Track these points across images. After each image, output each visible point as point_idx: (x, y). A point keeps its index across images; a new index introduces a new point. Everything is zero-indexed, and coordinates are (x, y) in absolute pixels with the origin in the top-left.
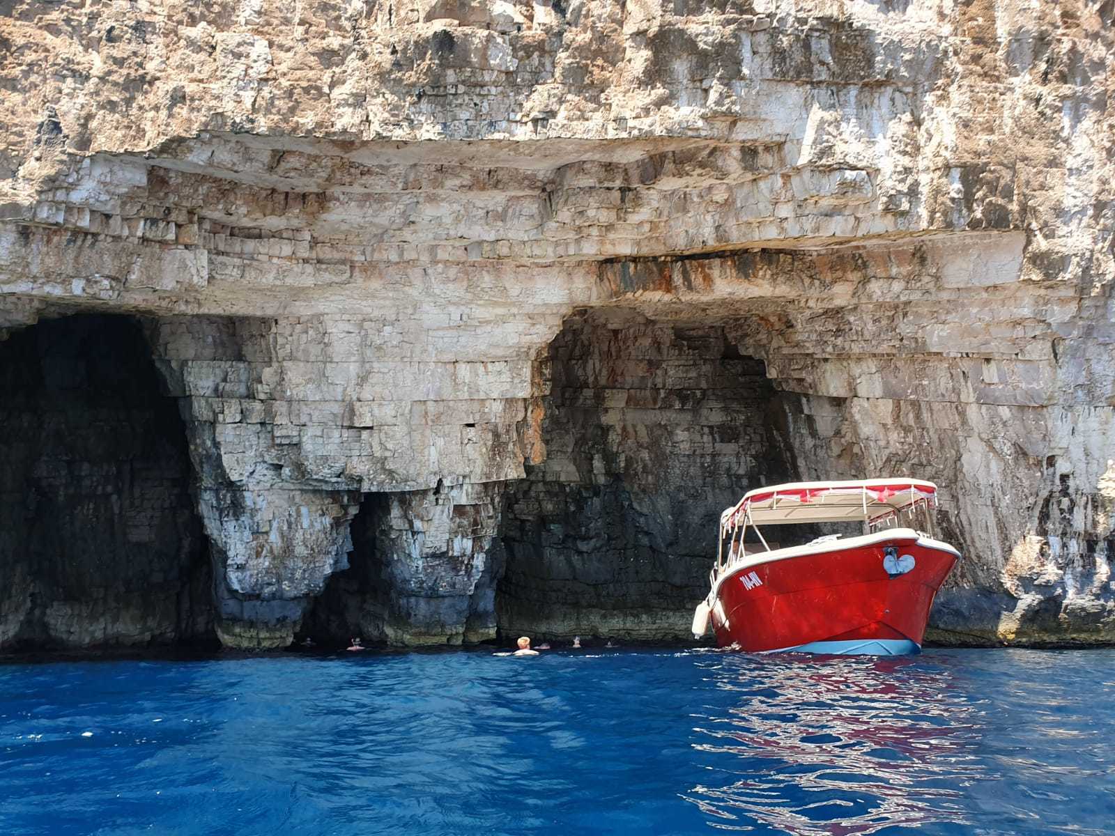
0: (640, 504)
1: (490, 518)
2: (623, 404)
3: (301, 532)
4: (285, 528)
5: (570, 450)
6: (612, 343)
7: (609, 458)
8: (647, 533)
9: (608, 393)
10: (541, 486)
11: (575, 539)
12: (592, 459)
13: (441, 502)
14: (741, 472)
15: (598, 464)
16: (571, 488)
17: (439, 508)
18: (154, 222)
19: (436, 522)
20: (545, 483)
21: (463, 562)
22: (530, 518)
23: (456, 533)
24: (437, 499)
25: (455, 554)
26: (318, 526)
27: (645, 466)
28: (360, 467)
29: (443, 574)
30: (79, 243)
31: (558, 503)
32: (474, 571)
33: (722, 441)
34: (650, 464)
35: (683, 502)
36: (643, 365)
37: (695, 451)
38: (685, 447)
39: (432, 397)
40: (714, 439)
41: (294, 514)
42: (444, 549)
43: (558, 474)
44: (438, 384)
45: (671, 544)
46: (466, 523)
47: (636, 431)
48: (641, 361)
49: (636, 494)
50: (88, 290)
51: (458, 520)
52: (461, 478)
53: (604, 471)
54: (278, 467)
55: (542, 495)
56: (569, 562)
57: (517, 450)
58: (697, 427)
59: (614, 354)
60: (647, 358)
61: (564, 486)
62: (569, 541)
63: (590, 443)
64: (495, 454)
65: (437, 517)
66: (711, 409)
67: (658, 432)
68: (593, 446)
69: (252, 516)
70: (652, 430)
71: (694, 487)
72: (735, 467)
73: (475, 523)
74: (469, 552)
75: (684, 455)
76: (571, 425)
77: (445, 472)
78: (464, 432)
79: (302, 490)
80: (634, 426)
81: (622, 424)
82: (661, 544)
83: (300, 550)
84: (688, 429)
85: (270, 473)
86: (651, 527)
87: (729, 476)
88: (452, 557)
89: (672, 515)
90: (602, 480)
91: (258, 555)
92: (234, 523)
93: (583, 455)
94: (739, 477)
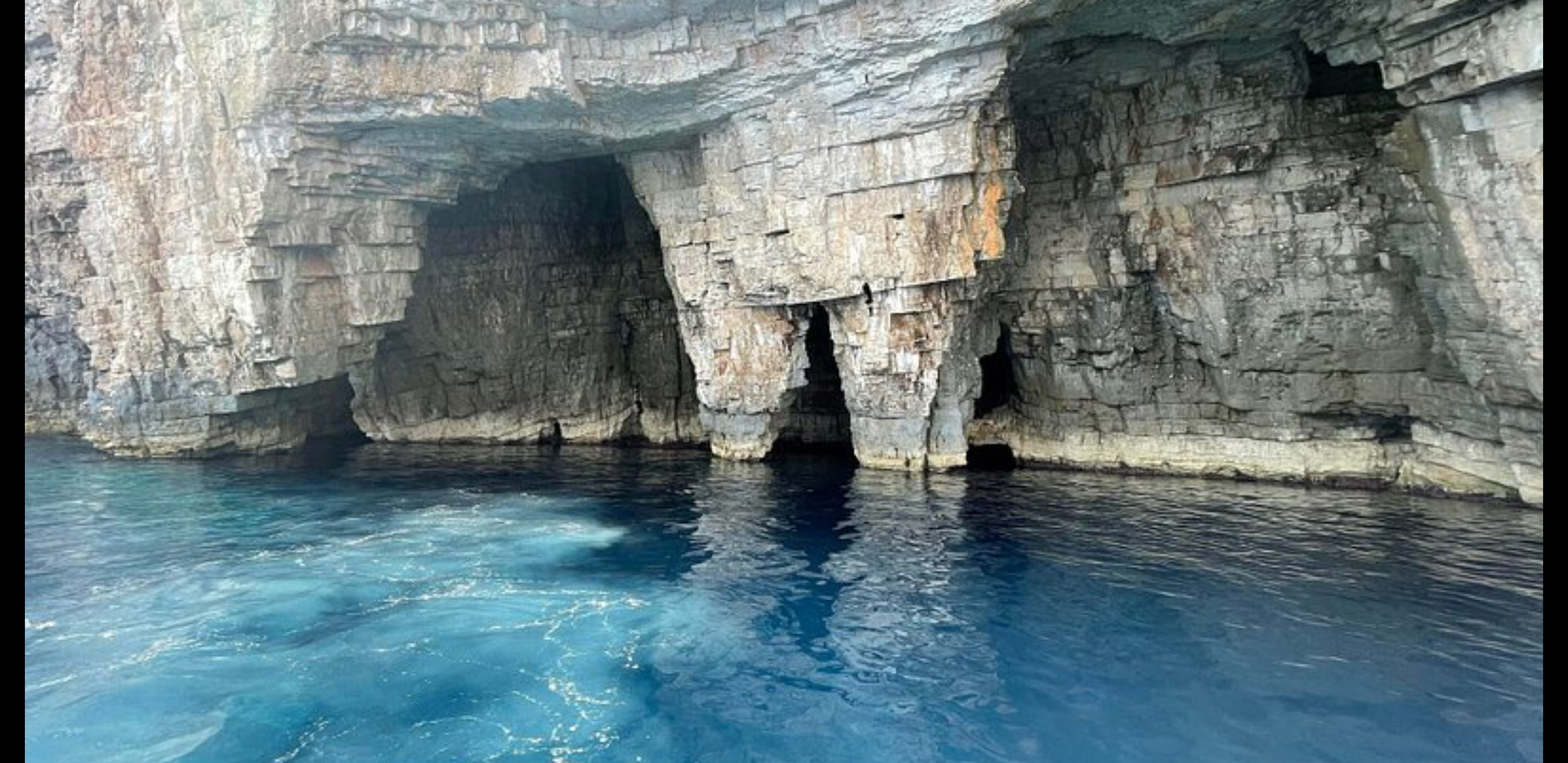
0: (1181, 307)
1: (936, 327)
2: (1152, 183)
3: (757, 348)
4: (743, 346)
5: (1084, 249)
6: (1133, 107)
7: (1130, 251)
8: (1195, 344)
9: (1128, 172)
10: (1048, 295)
11: (1091, 353)
12: (1107, 256)
13: (875, 311)
14: (1345, 250)
15: (1117, 261)
16: (1085, 294)
17: (875, 319)
18: (490, 24)
19: (872, 334)
20: (1053, 290)
21: (910, 380)
22: (1037, 331)
23: (897, 347)
24: (871, 309)
25: (900, 371)
26: (772, 343)
27: (1186, 259)
28: (783, 277)
29: (890, 392)
30: (417, 58)
31: (1069, 313)
32: (925, 390)
33: (1308, 209)
34: (1192, 254)
35: (1245, 300)
36: (1178, 125)
37: (1261, 230)
38: (1246, 227)
39: (848, 187)
40: (1294, 208)
41: (748, 331)
42: (885, 365)
43: (1069, 279)
44: (853, 172)
45: (1226, 356)
46: (907, 334)
47: (1172, 217)
48: (1173, 120)
49: (1175, 295)
50: (439, 108)
51: (898, 332)
52: (891, 282)
53: (1124, 269)
54: (726, 285)
55: (1049, 304)
56: (1085, 378)
57: (965, 243)
58: (1265, 197)
59: (1135, 120)
60: (1182, 113)
61: (1076, 293)
62: (1083, 356)
63: (1106, 237)
64: (931, 250)
65: (873, 329)
66: (1289, 169)
67: (1201, 211)
68: (1108, 240)
69: (711, 336)
70: (1194, 210)
71: (1262, 279)
72: (1331, 245)
73: (918, 334)
74: (915, 368)
75: (1244, 238)
76: (1085, 220)
77: (870, 275)
78: (890, 227)
79: (753, 307)
80: (1169, 209)
81: (1150, 208)
82: (1210, 355)
83: (757, 367)
84: (1250, 202)
85: (721, 292)
86: (1197, 336)
87: (1322, 259)
88: (897, 375)
89: (1228, 318)
90: (1123, 280)
91: (722, 371)
92: (699, 342)
93: (1098, 253)
94: (1339, 260)
